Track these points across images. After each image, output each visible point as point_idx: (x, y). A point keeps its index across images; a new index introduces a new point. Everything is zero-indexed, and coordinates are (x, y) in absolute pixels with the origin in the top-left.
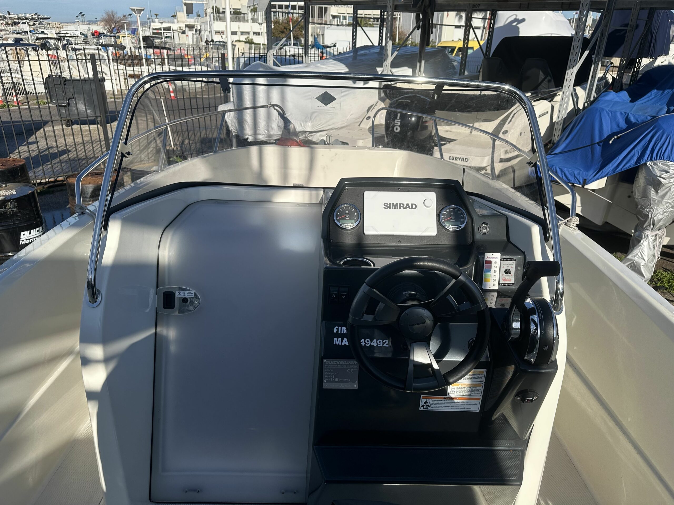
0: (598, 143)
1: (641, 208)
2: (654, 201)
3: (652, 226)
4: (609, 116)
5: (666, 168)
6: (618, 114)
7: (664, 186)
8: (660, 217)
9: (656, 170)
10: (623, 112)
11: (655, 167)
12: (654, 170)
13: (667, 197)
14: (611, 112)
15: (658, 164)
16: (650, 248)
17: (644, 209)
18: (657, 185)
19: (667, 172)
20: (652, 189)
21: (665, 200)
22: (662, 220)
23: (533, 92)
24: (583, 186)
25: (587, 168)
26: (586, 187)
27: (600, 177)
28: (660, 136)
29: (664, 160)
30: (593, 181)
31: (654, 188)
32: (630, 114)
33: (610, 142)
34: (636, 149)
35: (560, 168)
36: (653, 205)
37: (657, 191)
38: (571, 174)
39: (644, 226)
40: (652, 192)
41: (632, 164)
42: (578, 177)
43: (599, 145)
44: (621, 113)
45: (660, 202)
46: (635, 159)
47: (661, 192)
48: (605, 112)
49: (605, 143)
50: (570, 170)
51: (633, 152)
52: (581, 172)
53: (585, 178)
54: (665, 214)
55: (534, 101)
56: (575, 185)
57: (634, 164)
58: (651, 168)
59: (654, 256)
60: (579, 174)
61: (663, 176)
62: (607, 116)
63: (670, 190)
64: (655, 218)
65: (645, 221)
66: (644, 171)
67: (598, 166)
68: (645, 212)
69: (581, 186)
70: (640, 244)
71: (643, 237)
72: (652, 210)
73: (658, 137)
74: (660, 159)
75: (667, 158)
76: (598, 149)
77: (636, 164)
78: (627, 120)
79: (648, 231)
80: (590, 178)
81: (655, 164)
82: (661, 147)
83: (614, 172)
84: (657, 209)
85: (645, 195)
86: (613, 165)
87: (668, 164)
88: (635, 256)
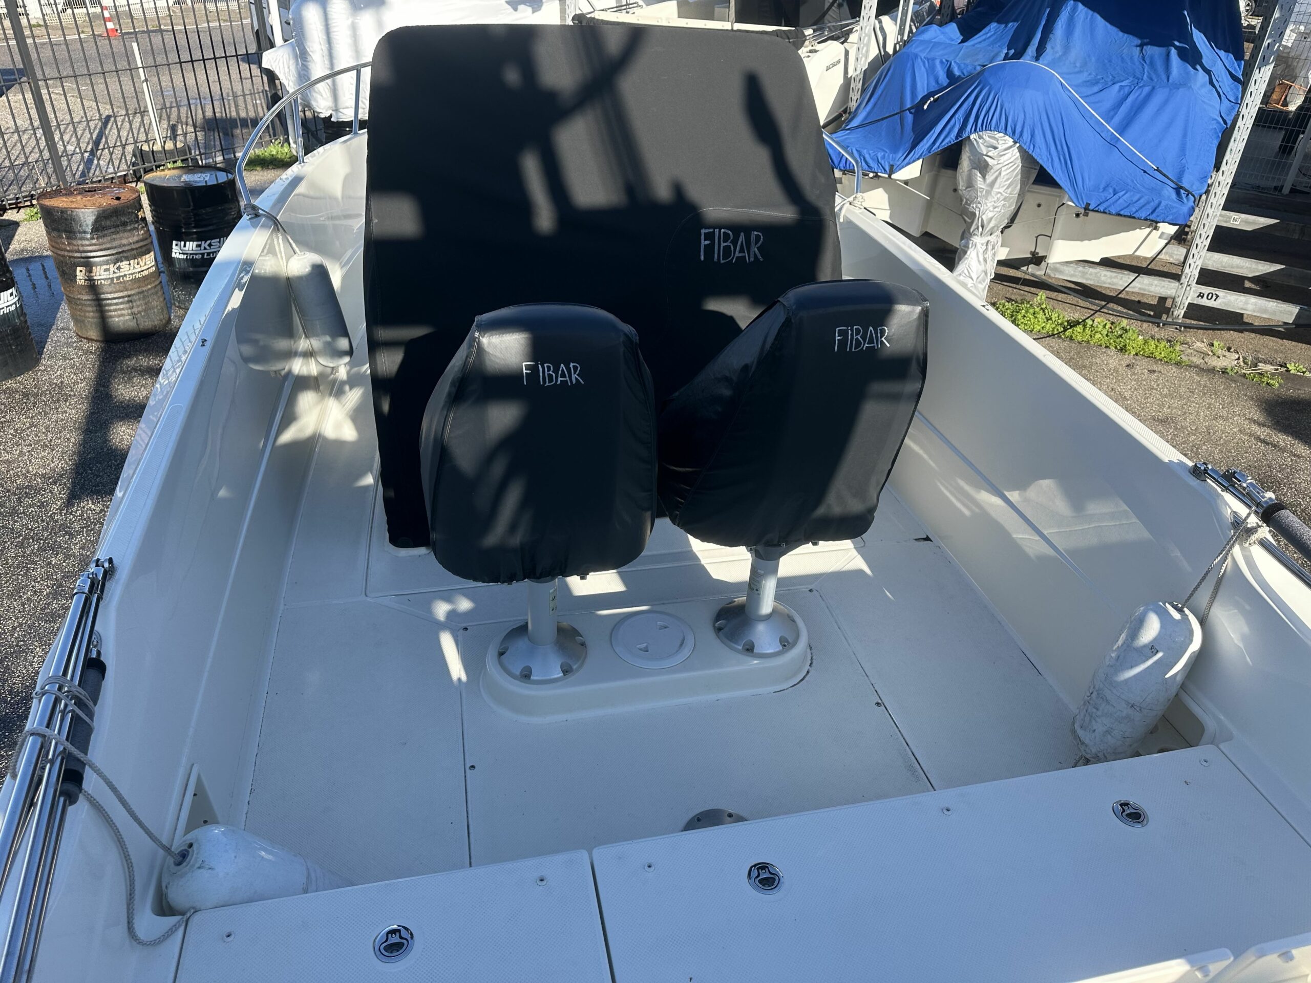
0: (909, 109)
1: (966, 203)
2: (981, 192)
3: (980, 229)
4: (925, 66)
5: (994, 142)
6: (937, 62)
7: (992, 168)
8: (990, 215)
9: (981, 145)
10: (944, 60)
11: (981, 141)
12: (979, 146)
13: (997, 185)
14: (928, 60)
15: (984, 137)
16: (979, 261)
17: (969, 205)
18: (983, 168)
19: (995, 148)
20: (979, 175)
21: (995, 190)
22: (993, 219)
24: (890, 176)
25: (895, 149)
26: (893, 176)
27: (912, 160)
28: (987, 95)
29: (991, 130)
30: (903, 167)
31: (980, 173)
32: (953, 63)
33: (925, 107)
34: (957, 116)
36: (981, 197)
37: (984, 177)
38: (873, 159)
39: (971, 231)
40: (979, 178)
41: (952, 139)
42: (883, 163)
43: (911, 113)
44: (942, 62)
45: (988, 193)
46: (956, 130)
47: (990, 178)
48: (920, 60)
49: (917, 109)
50: (871, 152)
51: (953, 120)
52: (887, 155)
53: (892, 163)
54: (996, 209)
56: (879, 174)
57: (954, 138)
58: (975, 143)
59: (986, 273)
60: (883, 157)
61: (990, 154)
62: (923, 67)
63: (1000, 174)
64: (984, 217)
65: (972, 223)
67: (908, 145)
68: (971, 209)
69: (887, 176)
70: (966, 256)
71: (970, 246)
72: (979, 205)
73: (984, 96)
74: (986, 130)
75: (995, 128)
76: (909, 118)
77: (957, 138)
78: (949, 73)
79: (976, 237)
80: (899, 163)
81: (980, 137)
82: (988, 112)
83: (929, 152)
84: (985, 203)
85: (970, 185)
86: (927, 142)
87: (996, 136)
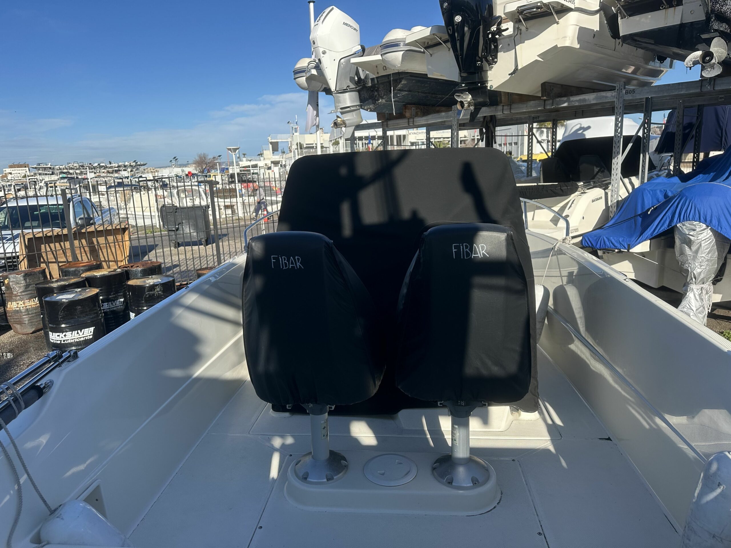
0: (639, 215)
1: (681, 264)
2: (690, 257)
3: (694, 280)
4: (650, 194)
5: (693, 227)
6: (658, 192)
7: (694, 242)
8: (699, 270)
9: (685, 229)
10: (662, 190)
11: (684, 227)
12: (683, 230)
13: (700, 252)
14: (652, 191)
15: (686, 224)
16: (696, 300)
17: (684, 265)
18: (689, 243)
19: (694, 230)
20: (686, 246)
21: (699, 255)
22: (702, 273)
23: (584, 181)
24: (628, 251)
25: (631, 236)
26: (630, 251)
27: (641, 241)
28: (685, 202)
29: (690, 221)
30: (636, 245)
31: (687, 246)
32: (668, 191)
33: (649, 213)
34: (667, 215)
35: (606, 238)
36: (690, 260)
37: (690, 248)
38: (616, 242)
39: (688, 281)
40: (687, 249)
41: (665, 227)
42: (623, 243)
43: (640, 217)
44: (661, 191)
45: (695, 258)
46: (667, 222)
47: (694, 248)
48: (647, 191)
49: (644, 215)
50: (615, 238)
51: (665, 217)
52: (625, 239)
53: (628, 243)
54: (703, 267)
55: (588, 189)
56: (622, 250)
57: (667, 227)
58: (680, 228)
59: (704, 308)
60: (623, 241)
61: (691, 233)
62: (649, 194)
63: (701, 245)
64: (695, 272)
65: (687, 276)
66: (676, 232)
67: (638, 234)
68: (685, 267)
69: (626, 251)
70: (686, 296)
71: (689, 290)
72: (690, 265)
73: (683, 203)
74: (686, 221)
75: (692, 219)
76: (640, 219)
77: (668, 226)
78: (666, 196)
79: (692, 285)
80: (633, 243)
81: (684, 225)
82: (686, 210)
83: (652, 236)
84: (694, 263)
85: (682, 253)
86: (650, 230)
87: (694, 223)
88: (684, 308)
